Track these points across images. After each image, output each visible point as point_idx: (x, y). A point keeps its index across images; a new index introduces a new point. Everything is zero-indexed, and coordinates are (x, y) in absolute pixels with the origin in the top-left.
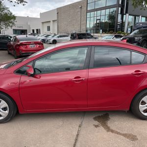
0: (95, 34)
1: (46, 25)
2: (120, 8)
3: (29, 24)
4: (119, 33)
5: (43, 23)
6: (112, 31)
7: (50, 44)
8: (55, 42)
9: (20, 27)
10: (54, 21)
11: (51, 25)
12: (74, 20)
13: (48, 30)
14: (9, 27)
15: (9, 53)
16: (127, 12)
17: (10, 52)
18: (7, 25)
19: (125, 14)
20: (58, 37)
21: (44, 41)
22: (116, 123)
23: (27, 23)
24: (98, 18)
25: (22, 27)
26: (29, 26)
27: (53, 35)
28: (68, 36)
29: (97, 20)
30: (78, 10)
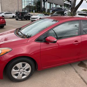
6: (39, 12)
19: (46, 2)
20: (5, 14)
29: (29, 4)
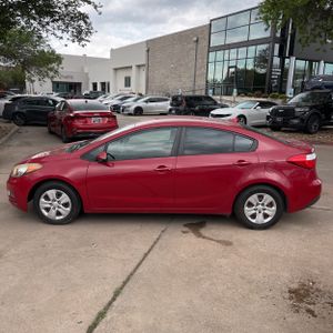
0: (225, 98)
1: (122, 75)
2: (277, 46)
3: (86, 71)
4: (273, 97)
5: (116, 69)
6: (260, 92)
7: (130, 114)
8: (139, 111)
9: (66, 77)
10: (139, 66)
11: (133, 74)
12: (181, 65)
13: (126, 86)
14: (46, 79)
15: (51, 133)
16: (291, 54)
17: (53, 129)
18: (43, 75)
19: (288, 58)
20: (146, 102)
21: (116, 108)
22: (213, 231)
23: (83, 70)
24: (232, 63)
25: (72, 77)
26: (87, 74)
27: (136, 96)
28: (166, 100)
29: (229, 67)
30: (190, 46)
